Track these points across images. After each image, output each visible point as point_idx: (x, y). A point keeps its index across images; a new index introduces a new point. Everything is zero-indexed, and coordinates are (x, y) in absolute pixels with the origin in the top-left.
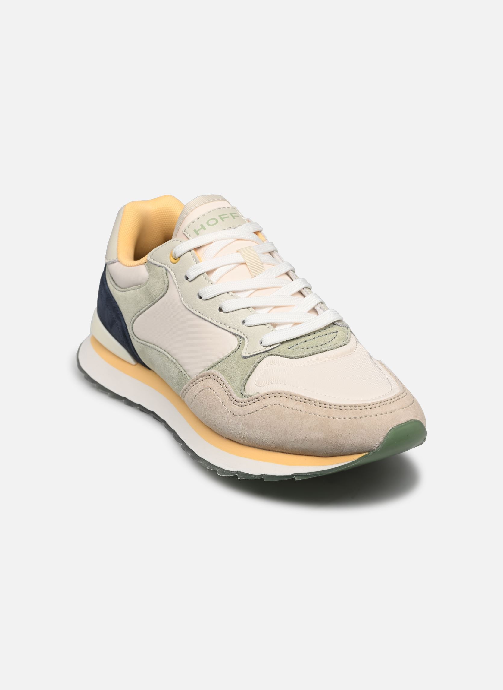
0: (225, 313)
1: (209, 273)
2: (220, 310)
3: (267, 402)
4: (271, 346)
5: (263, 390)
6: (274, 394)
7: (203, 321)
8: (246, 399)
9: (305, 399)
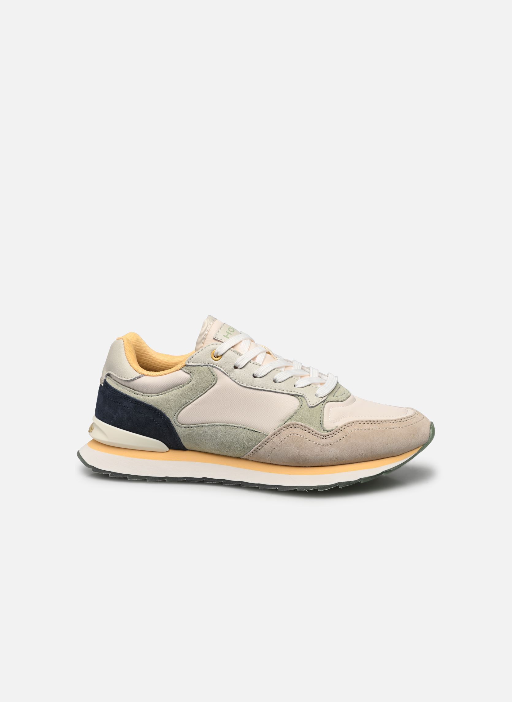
0: (279, 383)
1: (254, 359)
2: (275, 381)
3: (347, 430)
4: (324, 397)
5: (340, 424)
6: (349, 424)
7: (264, 392)
8: (328, 433)
9: (374, 421)
